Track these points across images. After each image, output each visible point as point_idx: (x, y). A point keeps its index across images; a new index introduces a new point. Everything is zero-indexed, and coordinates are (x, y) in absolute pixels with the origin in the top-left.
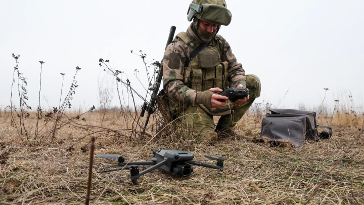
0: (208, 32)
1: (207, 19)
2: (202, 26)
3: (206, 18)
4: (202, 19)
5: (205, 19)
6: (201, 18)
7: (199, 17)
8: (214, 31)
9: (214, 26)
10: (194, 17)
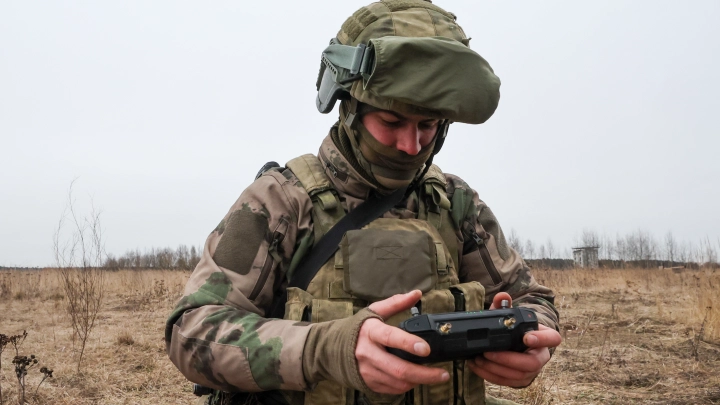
0: (403, 153)
1: (396, 101)
2: (374, 129)
3: (388, 93)
4: (373, 102)
5: (388, 98)
6: (370, 96)
7: (359, 93)
8: (425, 148)
9: (424, 126)
10: (342, 95)
